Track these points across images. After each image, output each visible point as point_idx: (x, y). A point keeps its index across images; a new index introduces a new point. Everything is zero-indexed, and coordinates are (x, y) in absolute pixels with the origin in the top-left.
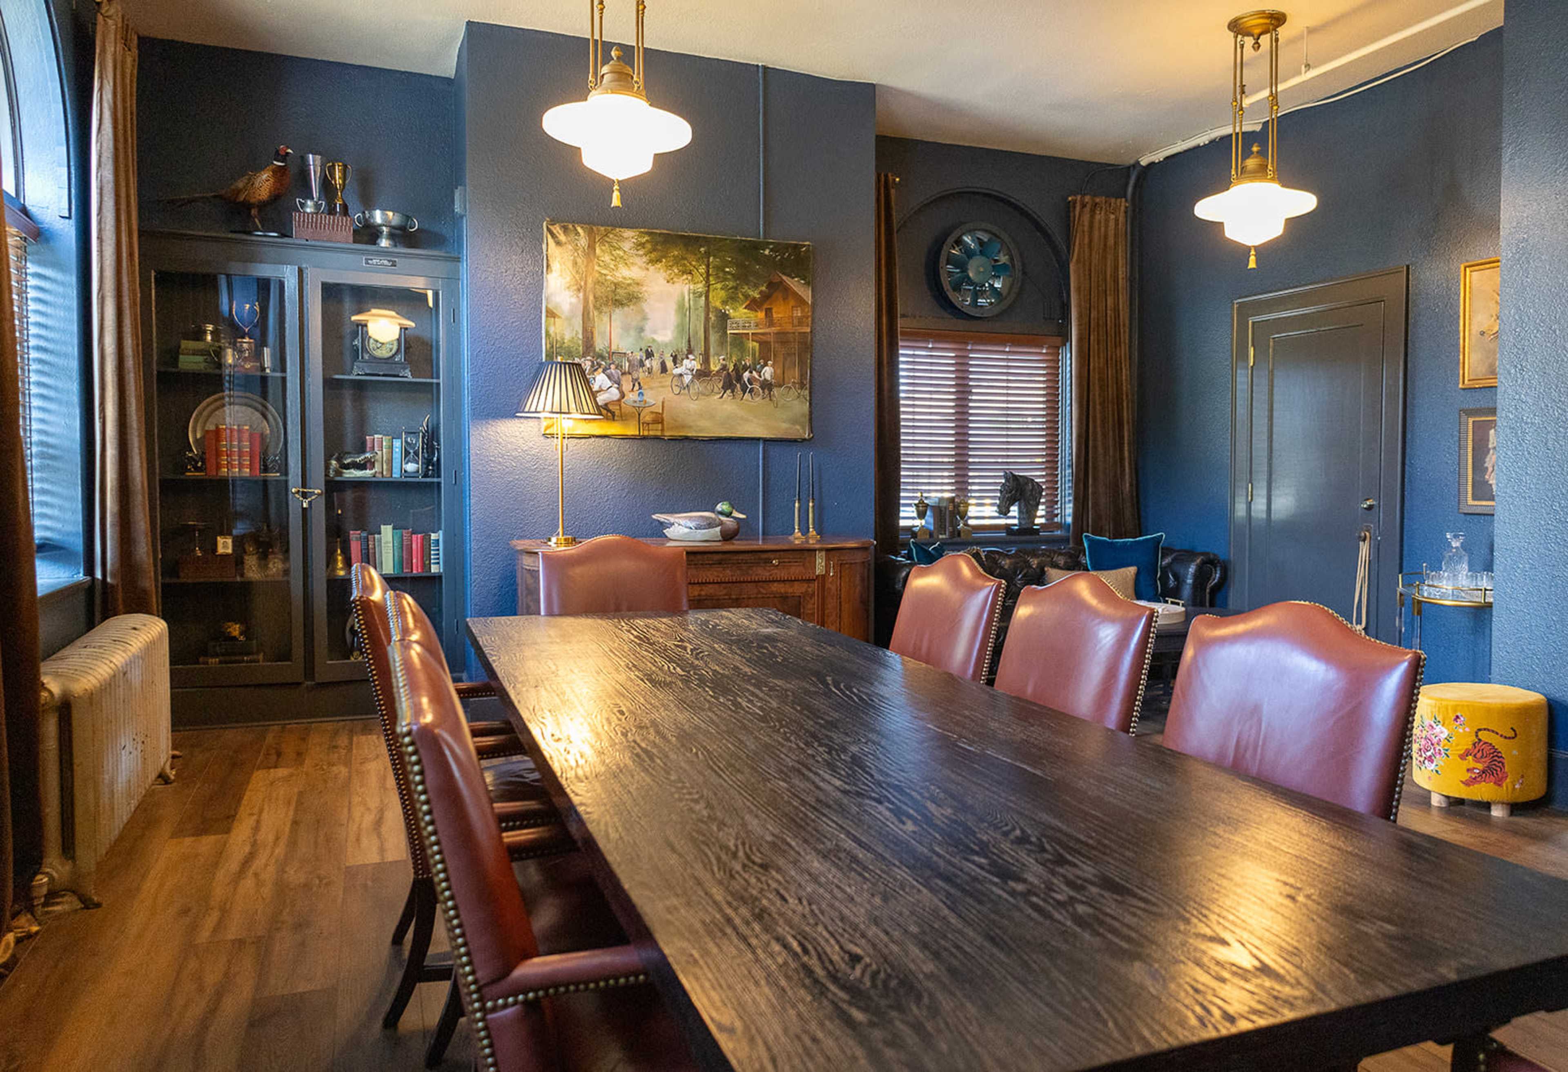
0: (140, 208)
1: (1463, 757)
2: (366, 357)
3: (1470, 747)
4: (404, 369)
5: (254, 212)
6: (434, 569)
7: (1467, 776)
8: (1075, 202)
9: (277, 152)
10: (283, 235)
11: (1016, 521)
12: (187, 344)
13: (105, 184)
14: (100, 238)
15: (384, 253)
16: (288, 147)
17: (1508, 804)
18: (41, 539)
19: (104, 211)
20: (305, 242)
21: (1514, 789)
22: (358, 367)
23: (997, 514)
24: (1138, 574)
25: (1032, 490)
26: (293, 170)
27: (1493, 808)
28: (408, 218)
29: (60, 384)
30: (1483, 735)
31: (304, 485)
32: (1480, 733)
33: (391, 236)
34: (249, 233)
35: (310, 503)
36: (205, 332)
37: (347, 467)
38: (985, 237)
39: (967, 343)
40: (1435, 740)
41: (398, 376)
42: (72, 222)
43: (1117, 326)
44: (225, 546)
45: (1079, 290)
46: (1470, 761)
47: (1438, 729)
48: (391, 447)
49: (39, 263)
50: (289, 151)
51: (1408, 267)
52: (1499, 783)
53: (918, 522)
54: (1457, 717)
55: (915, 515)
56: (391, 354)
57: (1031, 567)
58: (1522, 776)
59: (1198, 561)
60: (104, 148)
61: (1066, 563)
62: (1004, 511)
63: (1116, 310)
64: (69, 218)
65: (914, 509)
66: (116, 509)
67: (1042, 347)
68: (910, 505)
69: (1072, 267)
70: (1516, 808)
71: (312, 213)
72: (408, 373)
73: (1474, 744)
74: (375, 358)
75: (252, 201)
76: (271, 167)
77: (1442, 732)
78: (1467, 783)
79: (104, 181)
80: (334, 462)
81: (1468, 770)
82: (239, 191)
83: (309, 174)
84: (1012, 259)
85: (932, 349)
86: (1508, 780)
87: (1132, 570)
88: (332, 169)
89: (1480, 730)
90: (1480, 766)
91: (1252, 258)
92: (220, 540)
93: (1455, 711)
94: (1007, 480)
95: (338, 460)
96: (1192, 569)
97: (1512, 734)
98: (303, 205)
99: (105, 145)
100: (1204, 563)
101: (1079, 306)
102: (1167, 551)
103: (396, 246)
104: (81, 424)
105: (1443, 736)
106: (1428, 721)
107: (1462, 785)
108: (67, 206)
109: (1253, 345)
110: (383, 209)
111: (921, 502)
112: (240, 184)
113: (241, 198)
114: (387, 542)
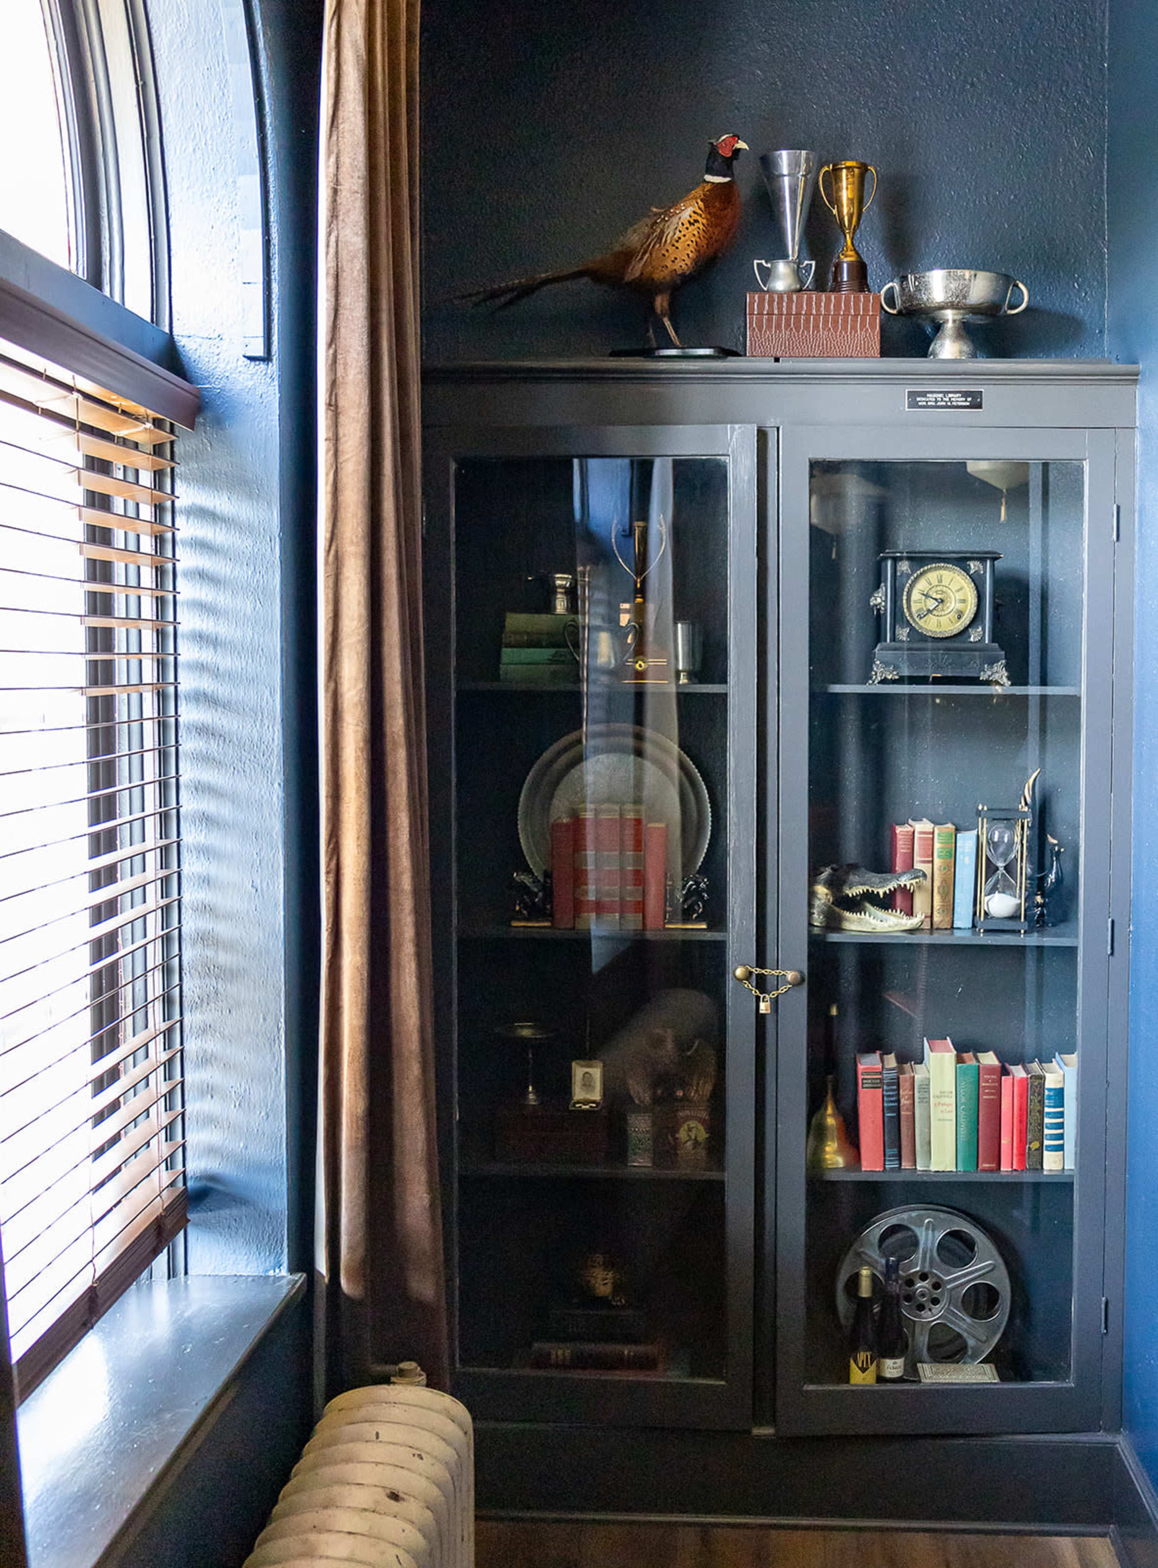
0: (427, 320)
2: (903, 634)
4: (992, 662)
5: (661, 302)
6: (1051, 1162)
9: (713, 152)
10: (725, 353)
12: (516, 621)
13: (345, 265)
14: (334, 406)
15: (949, 374)
16: (737, 137)
18: (200, 1178)
19: (343, 331)
20: (770, 365)
22: (886, 664)
26: (744, 191)
28: (1007, 281)
29: (242, 785)
31: (761, 962)
33: (966, 331)
34: (648, 353)
35: (775, 1003)
36: (552, 591)
37: (855, 905)
41: (974, 681)
42: (274, 367)
44: (588, 1084)
48: (952, 855)
49: (207, 480)
50: (742, 145)
56: (960, 626)
60: (345, 169)
64: (267, 358)
66: (361, 1107)
71: (790, 293)
72: (1000, 672)
74: (924, 638)
75: (659, 275)
76: (699, 192)
79: (344, 254)
80: (821, 890)
82: (628, 256)
83: (780, 199)
88: (833, 178)
92: (579, 1071)
95: (835, 884)
98: (767, 274)
99: (346, 160)
103: (974, 356)
104: (287, 891)
108: (260, 330)
110: (951, 264)
112: (633, 239)
113: (635, 270)
114: (942, 1094)
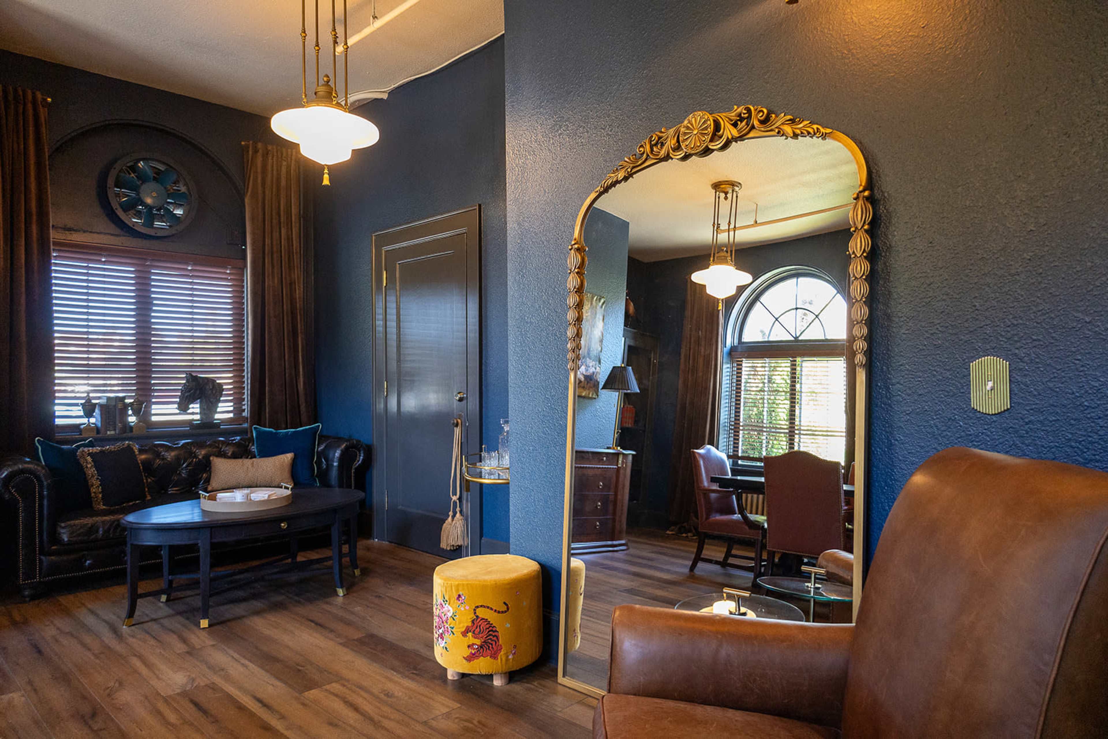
1: (464, 634)
3: (470, 624)
7: (467, 652)
8: (247, 147)
11: (198, 417)
17: (506, 673)
21: (507, 660)
23: (178, 411)
24: (294, 460)
25: (212, 390)
27: (494, 677)
30: (482, 613)
32: (478, 610)
38: (162, 167)
39: (146, 260)
40: (444, 619)
43: (290, 253)
45: (253, 219)
46: (470, 638)
47: (447, 607)
51: (480, 206)
52: (494, 656)
53: (85, 420)
54: (459, 596)
55: (82, 413)
57: (196, 457)
58: (515, 647)
59: (343, 446)
61: (233, 453)
62: (183, 408)
63: (289, 239)
65: (80, 408)
67: (227, 268)
68: (76, 405)
69: (247, 200)
70: (512, 676)
73: (473, 622)
77: (449, 610)
78: (470, 658)
81: (469, 646)
84: (188, 189)
85: (105, 263)
86: (502, 653)
87: (290, 456)
89: (477, 607)
90: (478, 642)
91: (326, 177)
93: (457, 590)
94: (188, 381)
96: (338, 454)
97: (504, 608)
100: (347, 448)
101: (253, 234)
102: (323, 438)
105: (450, 614)
106: (440, 600)
107: (464, 661)
109: (386, 270)
111: (89, 400)
